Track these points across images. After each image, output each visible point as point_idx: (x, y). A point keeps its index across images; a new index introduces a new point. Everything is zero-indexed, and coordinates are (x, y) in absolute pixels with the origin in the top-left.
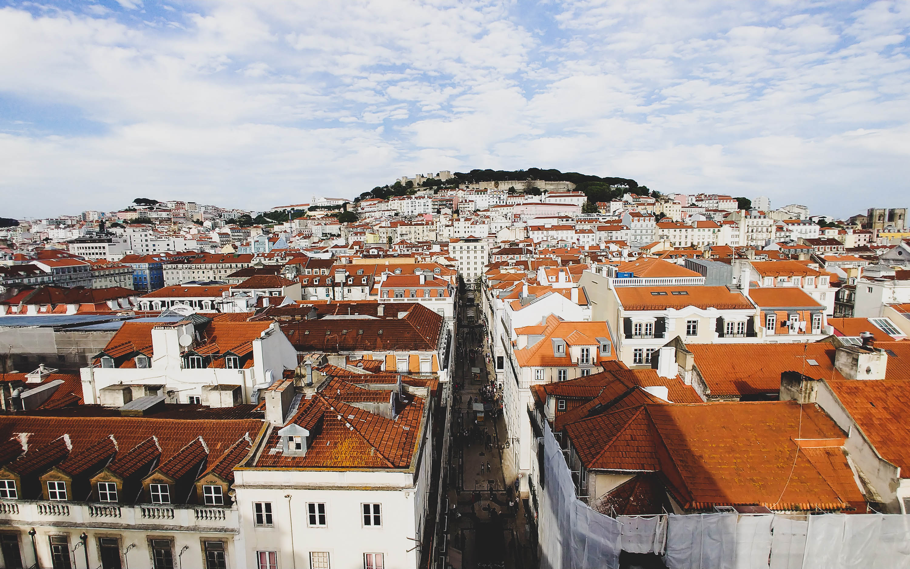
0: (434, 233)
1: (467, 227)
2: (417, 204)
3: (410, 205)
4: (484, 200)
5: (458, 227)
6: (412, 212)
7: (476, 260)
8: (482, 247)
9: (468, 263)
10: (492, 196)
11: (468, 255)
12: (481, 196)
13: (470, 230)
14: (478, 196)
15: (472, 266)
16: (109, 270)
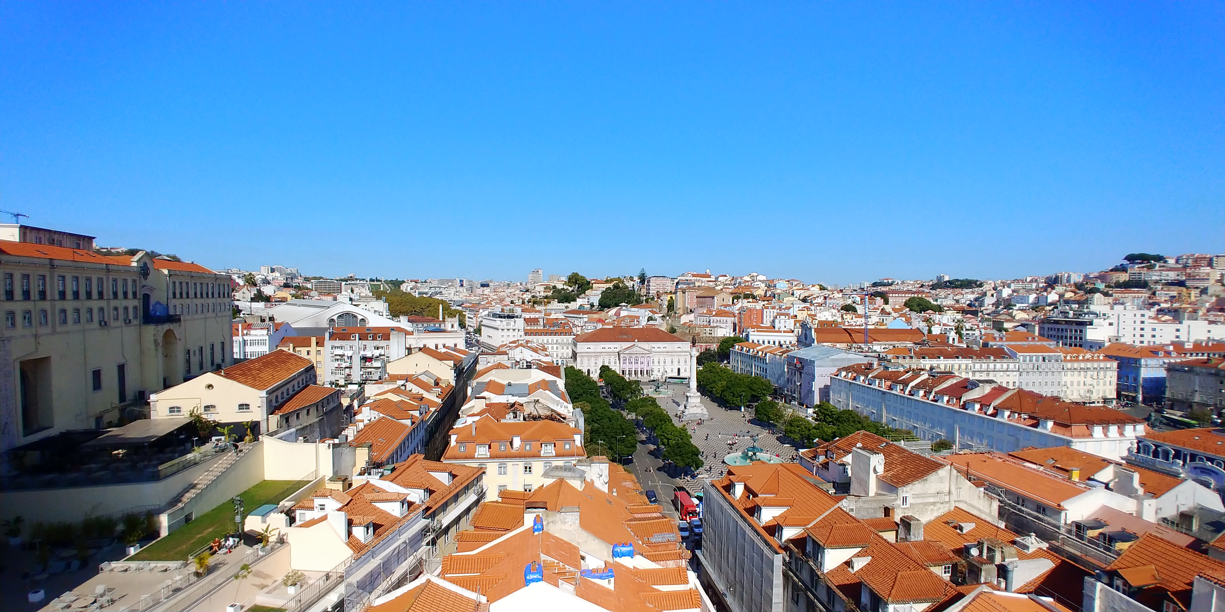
16: (1086, 363)
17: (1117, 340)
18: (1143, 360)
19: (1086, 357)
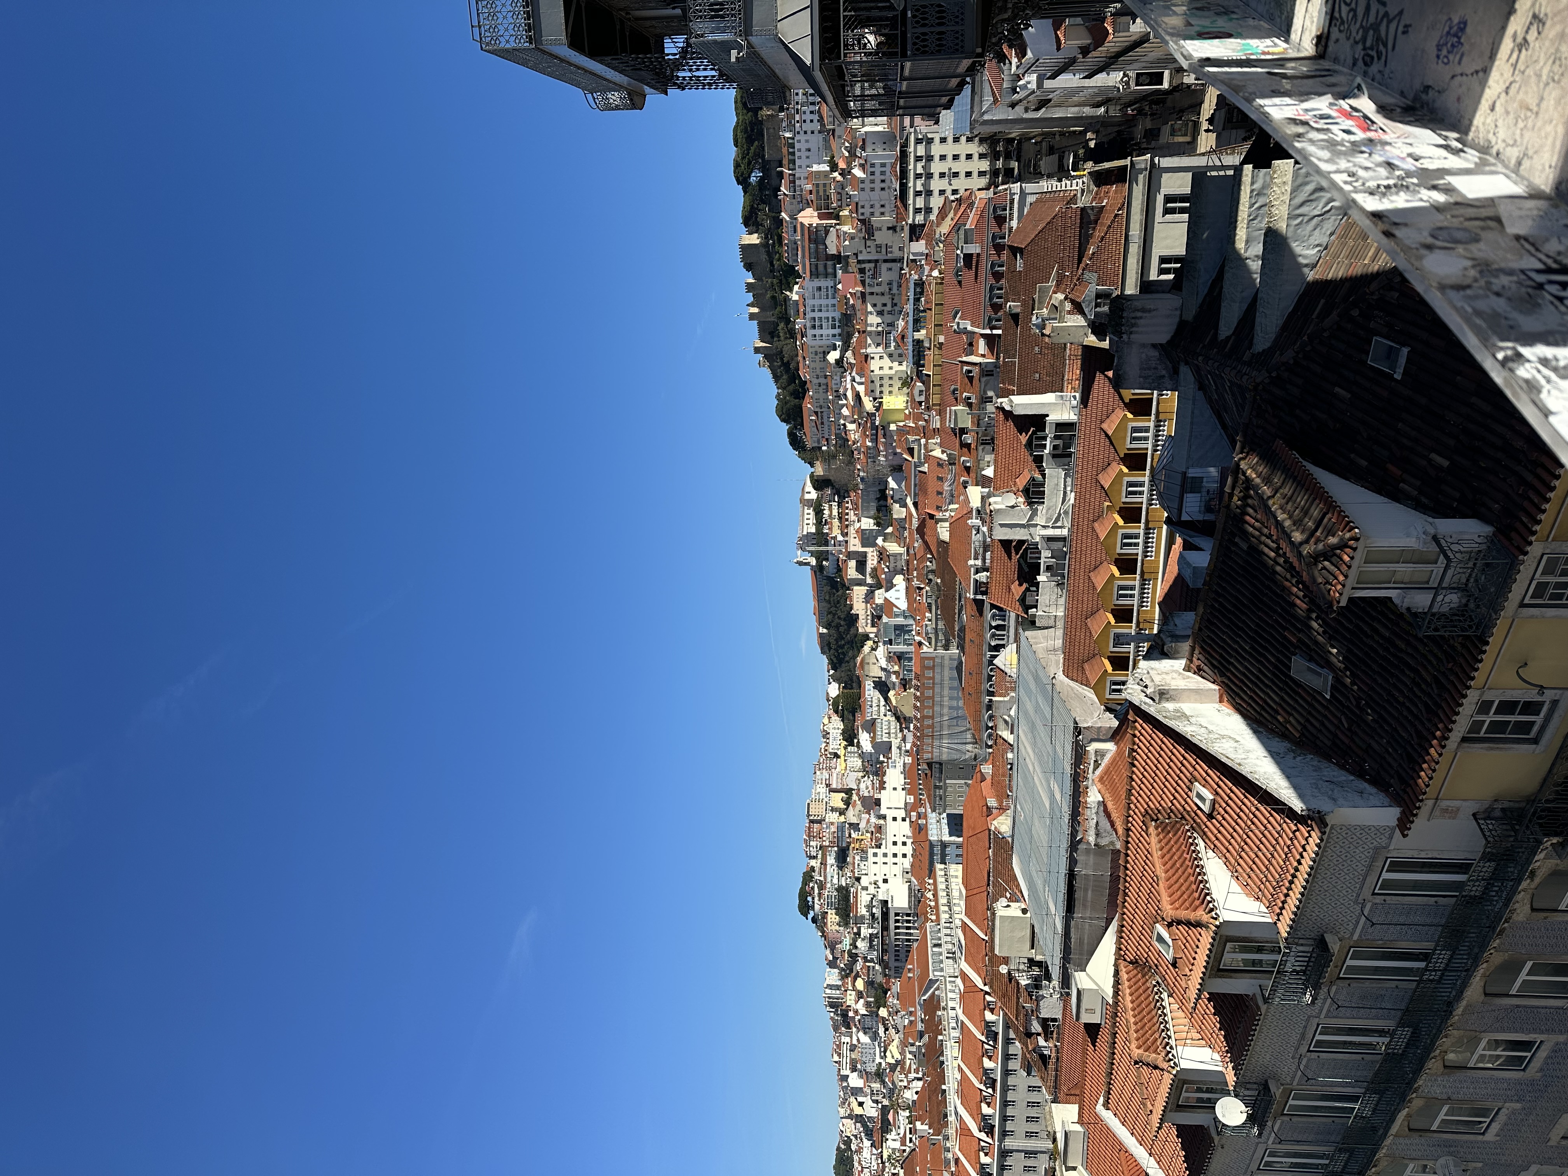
0: (884, 266)
1: (872, 185)
2: (817, 315)
3: (817, 332)
4: (807, 146)
5: (872, 206)
6: (834, 327)
7: (950, 158)
8: (918, 141)
9: (956, 175)
10: (798, 125)
11: (936, 176)
12: (797, 154)
13: (878, 177)
14: (798, 162)
15: (961, 166)
16: (939, 897)
17: (907, 873)
18: (931, 838)
19: (932, 897)
